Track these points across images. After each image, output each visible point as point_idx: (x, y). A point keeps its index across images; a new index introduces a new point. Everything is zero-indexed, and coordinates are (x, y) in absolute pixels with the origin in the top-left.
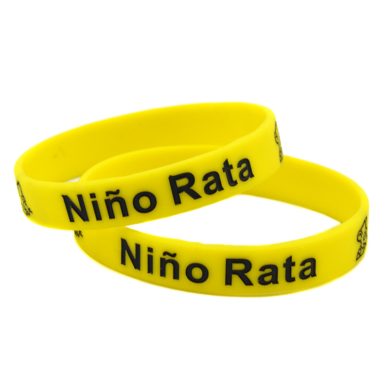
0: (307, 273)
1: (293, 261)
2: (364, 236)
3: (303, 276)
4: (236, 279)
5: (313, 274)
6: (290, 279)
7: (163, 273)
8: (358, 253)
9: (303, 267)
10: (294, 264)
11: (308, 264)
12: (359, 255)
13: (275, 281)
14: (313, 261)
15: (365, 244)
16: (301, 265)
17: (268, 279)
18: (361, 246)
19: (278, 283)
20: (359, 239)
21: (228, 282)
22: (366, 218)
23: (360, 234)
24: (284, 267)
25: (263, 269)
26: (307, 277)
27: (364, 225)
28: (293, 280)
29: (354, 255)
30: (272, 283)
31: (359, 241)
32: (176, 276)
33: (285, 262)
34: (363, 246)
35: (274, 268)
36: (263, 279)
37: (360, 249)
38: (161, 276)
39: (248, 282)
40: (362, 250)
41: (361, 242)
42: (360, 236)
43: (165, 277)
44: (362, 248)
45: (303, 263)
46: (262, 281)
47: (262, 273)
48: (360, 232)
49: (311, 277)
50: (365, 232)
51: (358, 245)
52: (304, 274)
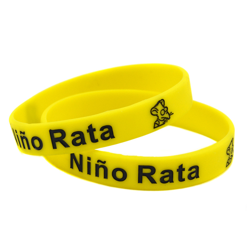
0: (193, 175)
1: (183, 167)
2: (231, 151)
3: (190, 178)
4: (145, 179)
5: (197, 176)
6: (181, 179)
7: (97, 175)
8: (228, 162)
9: (190, 172)
10: (184, 170)
11: (194, 170)
12: (228, 163)
13: (171, 181)
14: (197, 168)
15: (232, 156)
16: (189, 170)
17: (166, 179)
18: (229, 158)
19: (173, 182)
20: (228, 153)
21: (140, 181)
22: (233, 139)
23: (229, 150)
24: (177, 171)
25: (163, 172)
26: (193, 178)
27: (231, 144)
28: (184, 180)
29: (225, 163)
30: (169, 182)
31: (228, 154)
32: (106, 176)
33: (178, 168)
34: (230, 157)
35: (171, 172)
36: (164, 179)
37: (229, 159)
38: (96, 176)
39: (153, 181)
40: (230, 160)
41: (229, 155)
42: (229, 151)
43: (98, 177)
44: (230, 159)
45: (190, 169)
46: (162, 181)
47: (163, 175)
48: (229, 148)
49: (195, 178)
50: (232, 148)
51: (227, 157)
52: (191, 176)
